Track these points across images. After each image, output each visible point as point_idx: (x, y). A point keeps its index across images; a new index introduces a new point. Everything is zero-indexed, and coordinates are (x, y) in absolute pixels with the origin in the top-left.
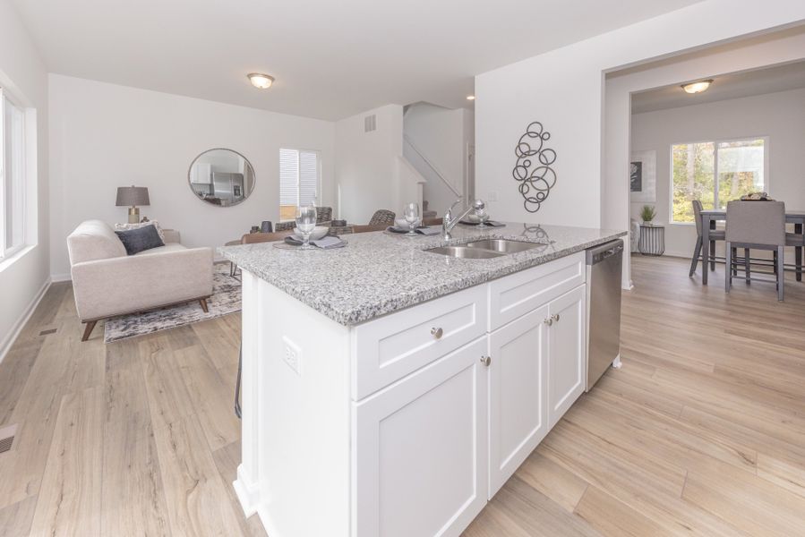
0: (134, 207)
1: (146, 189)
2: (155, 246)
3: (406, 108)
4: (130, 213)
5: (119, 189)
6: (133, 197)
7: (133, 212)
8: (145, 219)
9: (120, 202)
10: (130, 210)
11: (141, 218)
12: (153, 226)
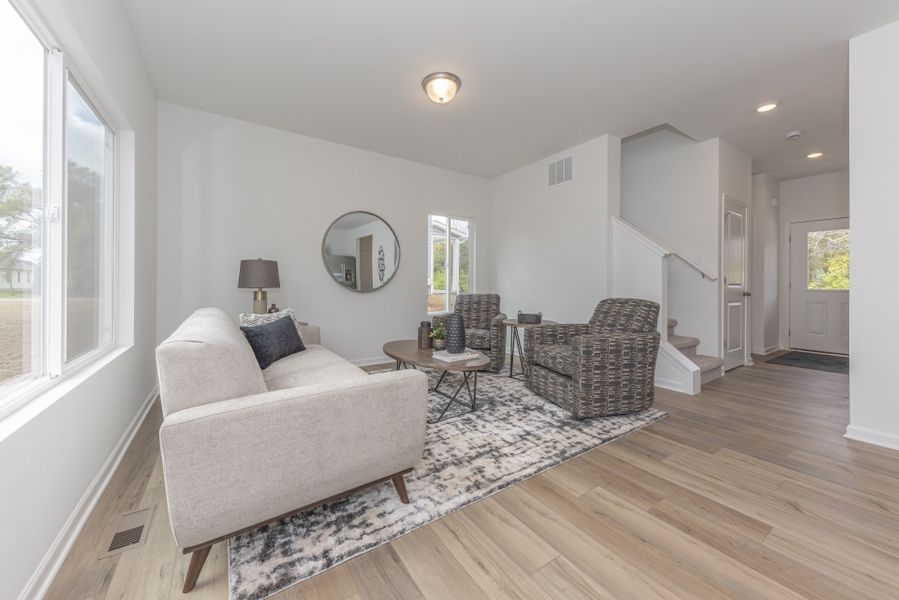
0: (261, 288)
1: (276, 263)
2: (295, 351)
3: (624, 141)
4: (255, 298)
5: (242, 262)
6: (260, 275)
7: (259, 296)
8: (274, 309)
9: (243, 283)
10: (256, 293)
11: (269, 307)
12: (288, 318)
